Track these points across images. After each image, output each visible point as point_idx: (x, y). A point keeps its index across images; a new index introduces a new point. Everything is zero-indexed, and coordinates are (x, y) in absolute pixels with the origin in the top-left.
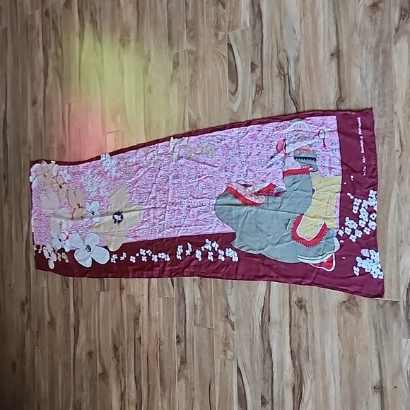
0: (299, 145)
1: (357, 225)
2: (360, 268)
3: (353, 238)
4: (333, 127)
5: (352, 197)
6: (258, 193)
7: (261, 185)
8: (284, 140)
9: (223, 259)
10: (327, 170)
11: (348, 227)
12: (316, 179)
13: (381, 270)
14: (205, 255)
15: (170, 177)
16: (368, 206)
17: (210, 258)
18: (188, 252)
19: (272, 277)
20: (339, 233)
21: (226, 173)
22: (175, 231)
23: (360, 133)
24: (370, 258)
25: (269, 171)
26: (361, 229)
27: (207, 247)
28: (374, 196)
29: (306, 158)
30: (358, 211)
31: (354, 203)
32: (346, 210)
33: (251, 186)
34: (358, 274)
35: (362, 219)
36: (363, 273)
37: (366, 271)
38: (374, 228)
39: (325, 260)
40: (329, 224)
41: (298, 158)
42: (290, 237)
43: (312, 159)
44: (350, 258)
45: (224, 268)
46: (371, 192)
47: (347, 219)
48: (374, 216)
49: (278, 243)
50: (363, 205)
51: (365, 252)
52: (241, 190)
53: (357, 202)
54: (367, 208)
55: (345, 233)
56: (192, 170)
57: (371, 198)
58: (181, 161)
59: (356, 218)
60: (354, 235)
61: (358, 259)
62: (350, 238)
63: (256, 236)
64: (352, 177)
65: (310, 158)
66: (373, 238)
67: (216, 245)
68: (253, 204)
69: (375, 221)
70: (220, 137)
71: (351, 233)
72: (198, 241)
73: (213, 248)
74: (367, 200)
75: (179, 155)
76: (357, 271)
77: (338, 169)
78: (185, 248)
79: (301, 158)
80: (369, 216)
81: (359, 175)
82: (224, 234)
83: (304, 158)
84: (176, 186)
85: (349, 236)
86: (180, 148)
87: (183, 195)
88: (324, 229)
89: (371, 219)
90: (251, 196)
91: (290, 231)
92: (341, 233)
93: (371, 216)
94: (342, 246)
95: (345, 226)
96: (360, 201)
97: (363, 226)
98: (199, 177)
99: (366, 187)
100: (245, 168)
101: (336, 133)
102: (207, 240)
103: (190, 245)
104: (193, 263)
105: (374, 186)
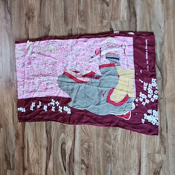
0: (109, 50)
1: (147, 97)
2: (146, 120)
3: (144, 104)
4: (130, 43)
5: (142, 82)
6: (84, 76)
7: (86, 72)
8: (100, 48)
9: (61, 112)
10: (126, 66)
11: (141, 97)
12: (119, 70)
13: (158, 121)
14: (49, 108)
15: (26, 63)
16: (152, 87)
17: (53, 109)
18: (38, 107)
19: (91, 123)
20: (136, 100)
21: (63, 64)
22: (31, 95)
24: (152, 115)
25: (90, 65)
26: (149, 99)
27: (52, 103)
28: (154, 82)
29: (113, 58)
30: (147, 89)
31: (144, 85)
32: (139, 88)
33: (79, 72)
34: (143, 123)
35: (149, 94)
36: (147, 122)
37: (149, 121)
38: (157, 99)
39: (125, 114)
40: (130, 95)
41: (108, 58)
42: (105, 101)
43: (117, 59)
44: (140, 114)
45: (62, 117)
46: (153, 79)
47: (141, 93)
48: (156, 92)
49: (97, 105)
50: (149, 86)
51: (150, 111)
52: (73, 74)
53: (145, 84)
54: (152, 88)
55: (139, 101)
56: (41, 60)
57: (153, 82)
58: (34, 55)
59: (146, 93)
60: (145, 102)
61: (145, 115)
62: (142, 103)
63: (84, 100)
64: (141, 71)
65: (115, 58)
66: (156, 104)
67: (58, 103)
68: (82, 82)
69: (157, 95)
70: (60, 43)
71: (143, 101)
72: (46, 100)
73: (56, 105)
74: (151, 84)
75: (32, 51)
76: (143, 121)
77: (132, 66)
78: (37, 104)
79: (110, 58)
80: (153, 92)
81: (145, 70)
82: (64, 98)
83: (112, 58)
84: (29, 68)
85: (142, 102)
86: (33, 47)
87: (35, 74)
88: (127, 98)
89: (155, 94)
90: (80, 77)
91: (106, 98)
92: (137, 100)
93: (155, 92)
94: (136, 107)
95: (139, 97)
96: (147, 84)
97: (150, 97)
98: (45, 64)
99: (149, 76)
100: (75, 62)
101: (132, 47)
102: (52, 100)
103: (40, 103)
104: (41, 113)
105: (154, 76)
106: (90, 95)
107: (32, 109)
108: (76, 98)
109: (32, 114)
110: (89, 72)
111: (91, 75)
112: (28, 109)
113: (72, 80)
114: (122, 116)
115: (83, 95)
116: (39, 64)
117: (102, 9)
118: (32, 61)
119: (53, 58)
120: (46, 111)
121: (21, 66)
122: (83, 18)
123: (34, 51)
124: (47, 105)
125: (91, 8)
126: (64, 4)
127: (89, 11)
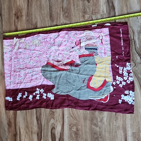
0: (88, 42)
1: (123, 79)
2: (123, 100)
3: (121, 86)
4: (107, 33)
5: (118, 66)
8: (80, 40)
9: (45, 98)
10: (103, 54)
11: (118, 80)
12: (97, 59)
13: (134, 101)
14: (34, 97)
15: (13, 58)
16: (127, 70)
17: (38, 98)
18: (25, 97)
19: (72, 106)
20: (113, 84)
21: (46, 55)
22: (17, 86)
23: (121, 36)
24: (129, 95)
25: (71, 54)
26: (125, 81)
27: (37, 92)
28: (129, 65)
30: (122, 72)
31: (119, 69)
32: (115, 72)
33: (61, 61)
34: (120, 103)
35: (125, 76)
36: (124, 102)
37: (126, 101)
38: (132, 81)
39: (103, 97)
40: (107, 80)
41: (87, 49)
42: (86, 87)
43: (95, 49)
44: (118, 96)
45: (45, 103)
46: (127, 63)
47: (117, 77)
48: (132, 74)
49: (79, 90)
50: (124, 70)
51: (127, 92)
52: (56, 63)
53: (121, 68)
54: (126, 71)
55: (116, 84)
56: (26, 55)
57: (128, 66)
58: (20, 50)
59: (122, 76)
60: (121, 84)
61: (123, 96)
62: (119, 86)
63: (66, 85)
64: (117, 57)
65: (94, 49)
66: (132, 85)
67: (42, 91)
68: (63, 70)
69: (132, 77)
70: (44, 37)
71: (120, 83)
72: (31, 90)
73: (40, 92)
74: (126, 67)
75: (19, 47)
76: (120, 101)
77: (109, 53)
78: (23, 94)
79: (89, 49)
80: (128, 75)
81: (121, 56)
82: (48, 86)
83: (90, 49)
84: (16, 62)
85: (119, 85)
86: (20, 43)
87: (21, 67)
88: (105, 82)
89: (130, 76)
90: (62, 66)
91: (86, 84)
92: (114, 83)
93: (130, 75)
94: (114, 90)
95: (116, 80)
96: (122, 68)
97: (126, 79)
98: (31, 58)
99: (124, 61)
100: (58, 53)
101: (109, 36)
102: (37, 89)
103: (26, 93)
104: (27, 102)
105: (129, 61)
106: (71, 81)
107: (18, 99)
108: (58, 84)
109: (18, 104)
110: (70, 60)
111: (72, 64)
112: (14, 99)
113: (54, 69)
114: (101, 100)
115: (65, 81)
116: (24, 58)
117: (84, 5)
118: (19, 56)
119: (37, 51)
120: (31, 100)
121: (9, 60)
122: (66, 14)
123: (20, 47)
124: (33, 95)
125: (74, 5)
126: (49, 4)
127: (72, 8)
